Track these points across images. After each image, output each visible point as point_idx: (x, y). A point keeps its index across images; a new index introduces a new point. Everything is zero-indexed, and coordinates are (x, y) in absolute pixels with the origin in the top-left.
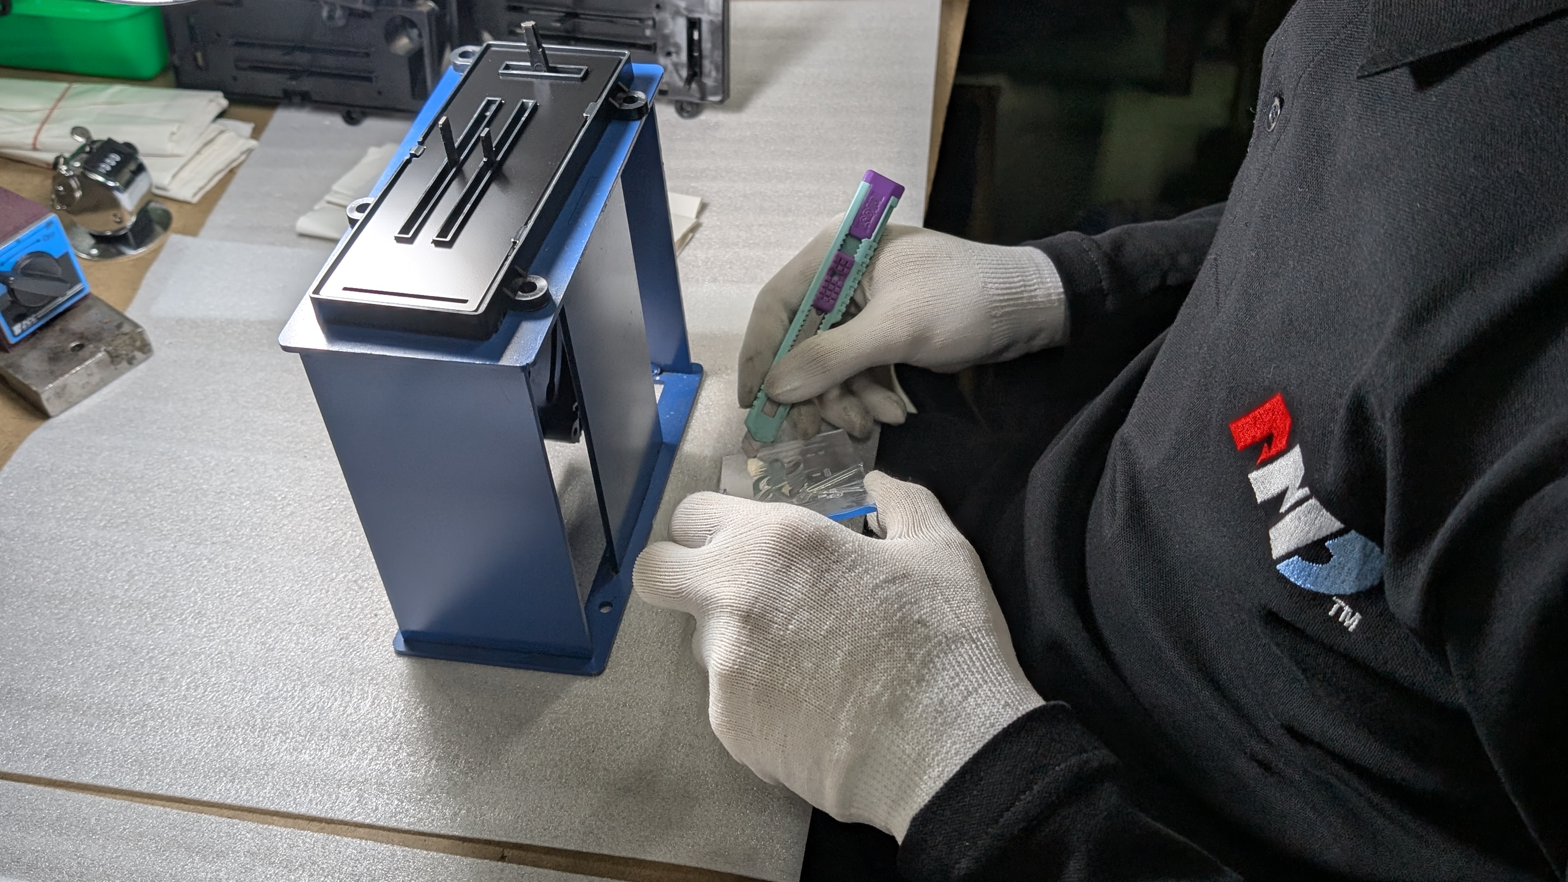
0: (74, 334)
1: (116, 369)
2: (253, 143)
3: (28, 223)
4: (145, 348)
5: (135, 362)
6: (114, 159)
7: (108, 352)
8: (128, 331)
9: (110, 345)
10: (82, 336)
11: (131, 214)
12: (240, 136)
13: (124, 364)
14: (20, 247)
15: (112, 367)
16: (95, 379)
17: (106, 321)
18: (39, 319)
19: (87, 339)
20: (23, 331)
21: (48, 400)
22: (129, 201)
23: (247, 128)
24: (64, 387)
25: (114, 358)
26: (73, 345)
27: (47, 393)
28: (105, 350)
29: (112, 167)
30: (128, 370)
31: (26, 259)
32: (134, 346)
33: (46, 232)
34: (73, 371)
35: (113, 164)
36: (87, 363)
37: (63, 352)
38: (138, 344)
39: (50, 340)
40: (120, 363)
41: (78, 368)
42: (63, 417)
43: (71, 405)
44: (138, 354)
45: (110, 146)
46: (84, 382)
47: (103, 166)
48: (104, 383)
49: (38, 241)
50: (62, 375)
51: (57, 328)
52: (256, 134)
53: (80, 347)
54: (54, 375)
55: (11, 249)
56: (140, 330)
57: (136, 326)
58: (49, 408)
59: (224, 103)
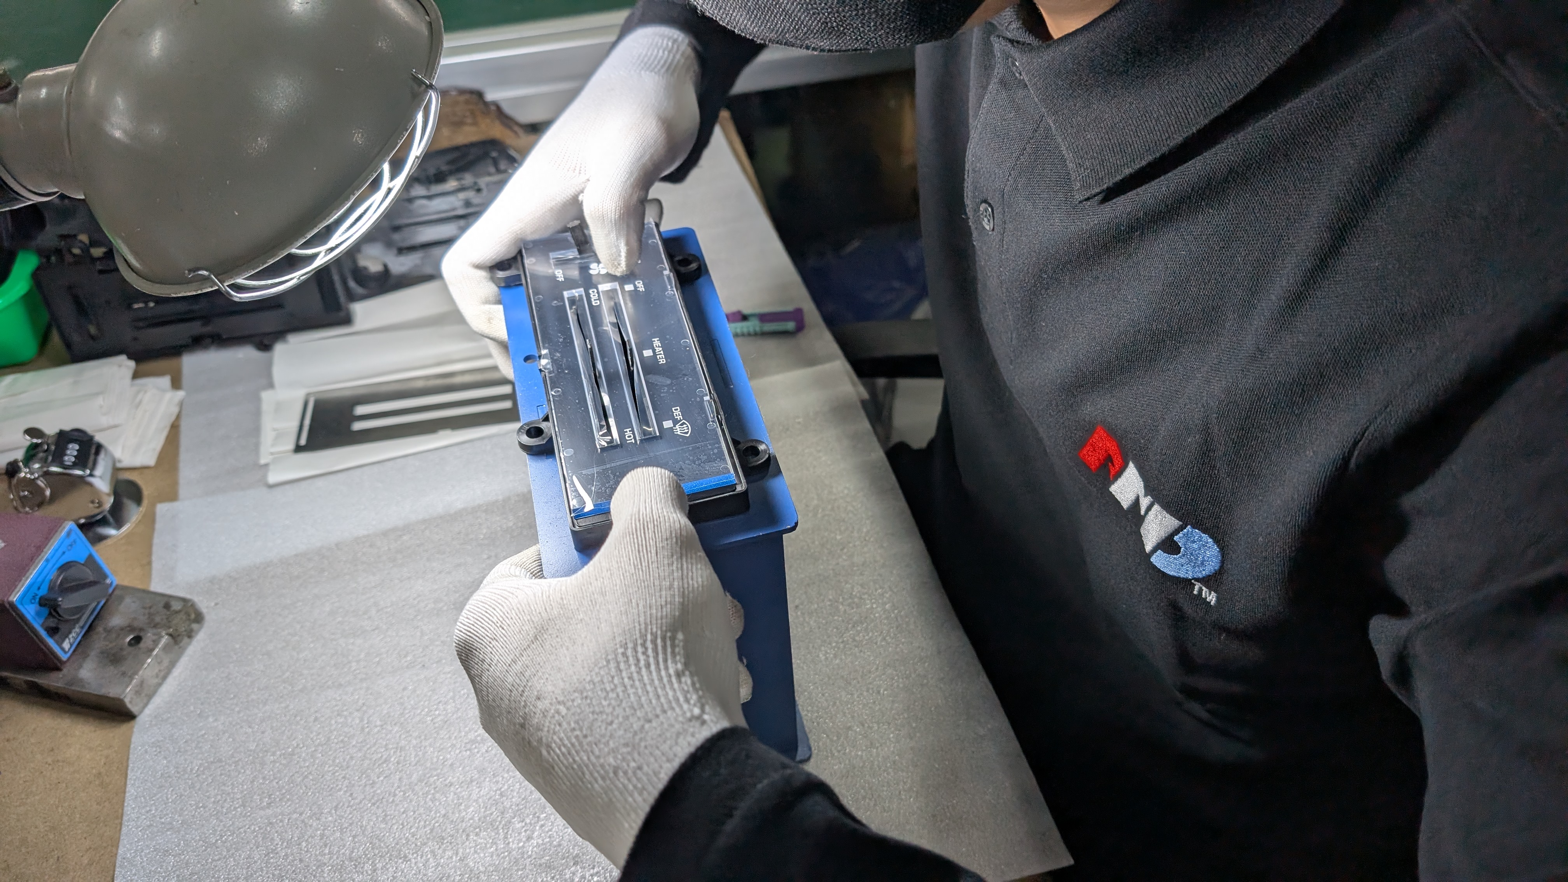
0: (122, 629)
1: (180, 648)
2: (180, 394)
3: (47, 539)
4: (199, 618)
5: (193, 634)
6: (73, 449)
7: (170, 635)
8: (179, 608)
9: (170, 627)
10: (131, 628)
11: (108, 495)
12: (164, 391)
13: (186, 640)
14: (50, 566)
15: (176, 647)
16: (166, 663)
17: (148, 606)
18: (82, 628)
19: (141, 630)
20: (71, 645)
21: (131, 702)
22: (101, 482)
23: (165, 381)
24: (142, 683)
25: (175, 638)
26: (128, 639)
27: (129, 697)
28: (167, 634)
29: (75, 457)
30: (189, 644)
31: (59, 576)
32: (189, 620)
33: (68, 542)
34: (146, 666)
35: (75, 453)
36: (155, 653)
37: (121, 649)
38: (193, 616)
39: (99, 642)
40: (181, 641)
41: (149, 660)
42: (147, 711)
43: (150, 697)
44: (195, 626)
45: (64, 438)
46: (157, 671)
47: (66, 458)
48: (173, 664)
49: (64, 553)
50: (136, 673)
51: (100, 629)
52: (176, 384)
53: (137, 640)
54: (127, 676)
55: (42, 570)
56: (190, 604)
57: (184, 600)
58: (134, 709)
59: (132, 364)
